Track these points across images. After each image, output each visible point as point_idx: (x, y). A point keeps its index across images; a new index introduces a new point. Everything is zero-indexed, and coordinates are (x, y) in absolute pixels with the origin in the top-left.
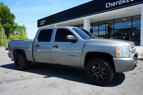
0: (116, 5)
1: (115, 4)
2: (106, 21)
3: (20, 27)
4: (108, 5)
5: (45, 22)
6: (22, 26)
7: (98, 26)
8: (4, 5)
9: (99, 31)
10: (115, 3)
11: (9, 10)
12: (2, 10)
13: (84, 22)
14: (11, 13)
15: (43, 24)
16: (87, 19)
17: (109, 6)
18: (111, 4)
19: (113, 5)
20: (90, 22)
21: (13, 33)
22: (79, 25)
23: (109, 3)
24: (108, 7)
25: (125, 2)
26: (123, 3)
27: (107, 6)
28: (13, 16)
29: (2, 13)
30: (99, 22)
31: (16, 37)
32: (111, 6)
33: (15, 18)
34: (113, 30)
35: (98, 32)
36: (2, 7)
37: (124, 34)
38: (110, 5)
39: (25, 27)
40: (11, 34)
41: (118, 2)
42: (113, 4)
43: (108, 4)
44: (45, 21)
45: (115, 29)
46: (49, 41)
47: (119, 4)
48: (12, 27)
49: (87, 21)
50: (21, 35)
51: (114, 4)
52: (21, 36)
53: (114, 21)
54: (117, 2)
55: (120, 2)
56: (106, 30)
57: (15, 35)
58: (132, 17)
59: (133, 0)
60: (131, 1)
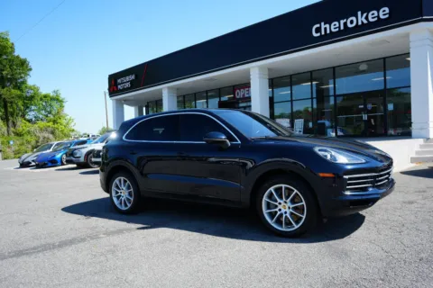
0: (342, 28)
1: (337, 25)
2: (311, 72)
3: (45, 96)
4: (318, 30)
5: (132, 82)
6: (51, 95)
7: (289, 88)
9: (292, 101)
10: (337, 23)
11: (12, 47)
14: (18, 57)
15: (128, 85)
16: (261, 68)
17: (323, 33)
18: (327, 26)
19: (333, 30)
20: (267, 76)
21: (23, 116)
22: (234, 86)
23: (323, 24)
24: (318, 34)
25: (365, 22)
26: (360, 23)
27: (317, 32)
28: (23, 64)
30: (291, 76)
31: (41, 129)
32: (328, 32)
33: (31, 69)
34: (333, 98)
35: (290, 103)
37: (365, 106)
38: (325, 29)
39: (62, 96)
40: (20, 119)
41: (345, 20)
42: (332, 27)
43: (318, 25)
44: (133, 77)
45: (338, 93)
47: (350, 25)
49: (260, 74)
50: (55, 122)
51: (334, 27)
52: (56, 126)
53: (335, 72)
54: (342, 22)
55: (352, 22)
56: (312, 99)
57: (30, 121)
58: (384, 58)
59: (387, 16)
60: (382, 17)
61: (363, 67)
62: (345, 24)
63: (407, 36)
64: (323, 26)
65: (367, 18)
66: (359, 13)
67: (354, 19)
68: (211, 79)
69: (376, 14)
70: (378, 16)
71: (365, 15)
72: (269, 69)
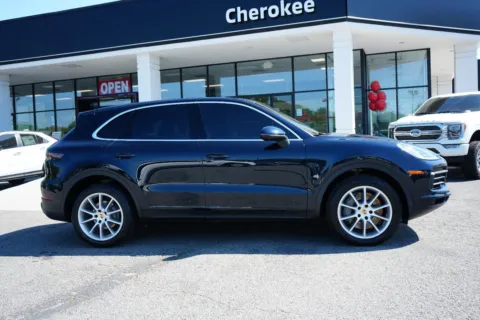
0: (262, 17)
1: (257, 13)
4: (233, 15)
10: (256, 10)
13: (138, 66)
16: (151, 55)
17: (239, 20)
18: (245, 12)
19: (252, 18)
20: (159, 68)
22: (97, 77)
23: (239, 8)
24: (233, 21)
25: (289, 13)
26: (283, 14)
27: (231, 18)
30: (181, 69)
32: (246, 19)
38: (242, 15)
41: (266, 8)
42: (251, 14)
43: (233, 10)
45: (240, 93)
47: (271, 15)
49: (151, 63)
51: (253, 14)
53: (236, 68)
54: (262, 10)
55: (273, 11)
58: (292, 57)
59: (312, 10)
60: (307, 10)
61: (268, 65)
62: (266, 12)
63: (331, 34)
64: (239, 12)
65: (290, 9)
66: (282, 3)
67: (276, 7)
69: (301, 7)
70: (303, 9)
71: (288, 5)
72: (161, 59)
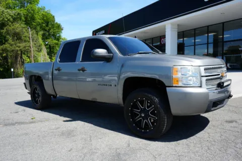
2: (208, 26)
7: (193, 38)
8: (46, 10)
9: (195, 45)
11: (54, 17)
12: (43, 19)
13: (166, 30)
14: (57, 23)
16: (172, 24)
20: (177, 30)
22: (160, 37)
24: (207, 0)
28: (59, 27)
29: (43, 23)
30: (195, 29)
33: (62, 29)
34: (221, 43)
35: (193, 47)
36: (42, 14)
46: (74, 61)
48: (57, 44)
49: (172, 28)
53: (224, 26)
56: (208, 44)
68: (145, 32)
72: (178, 25)
